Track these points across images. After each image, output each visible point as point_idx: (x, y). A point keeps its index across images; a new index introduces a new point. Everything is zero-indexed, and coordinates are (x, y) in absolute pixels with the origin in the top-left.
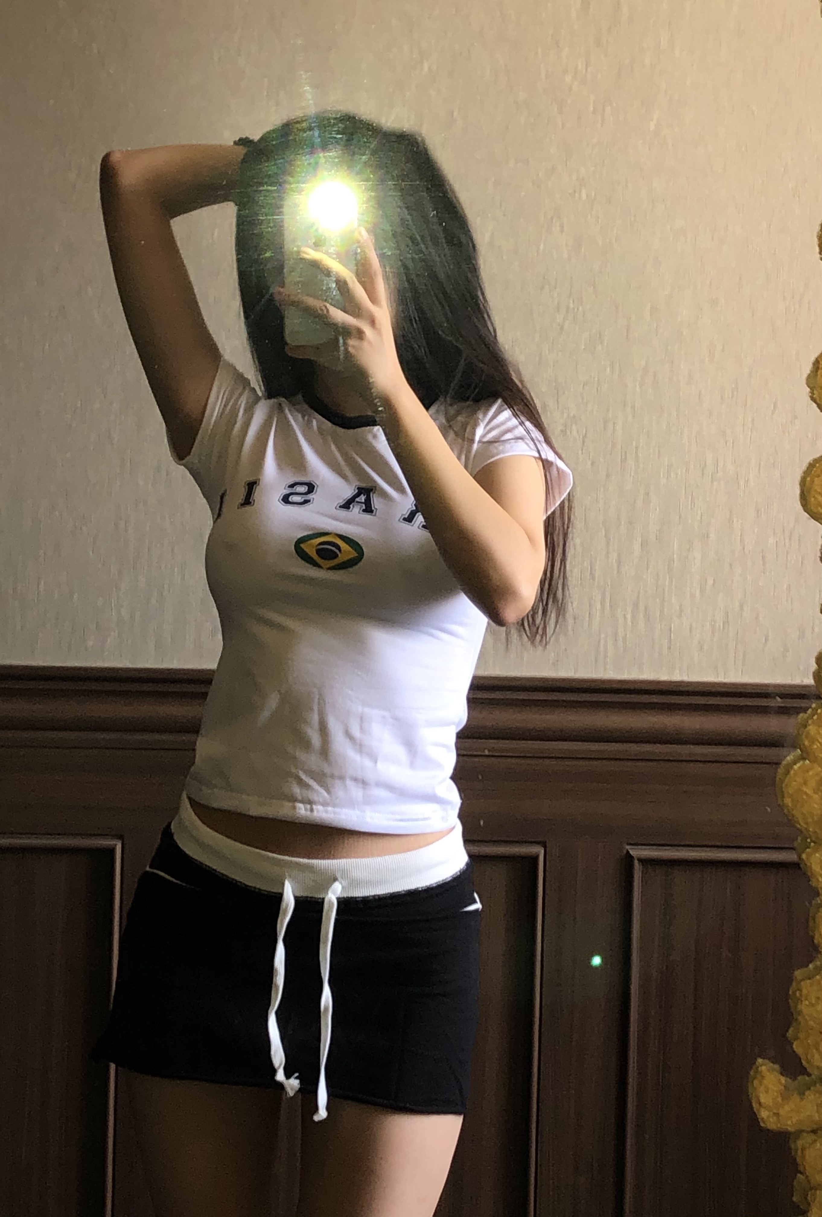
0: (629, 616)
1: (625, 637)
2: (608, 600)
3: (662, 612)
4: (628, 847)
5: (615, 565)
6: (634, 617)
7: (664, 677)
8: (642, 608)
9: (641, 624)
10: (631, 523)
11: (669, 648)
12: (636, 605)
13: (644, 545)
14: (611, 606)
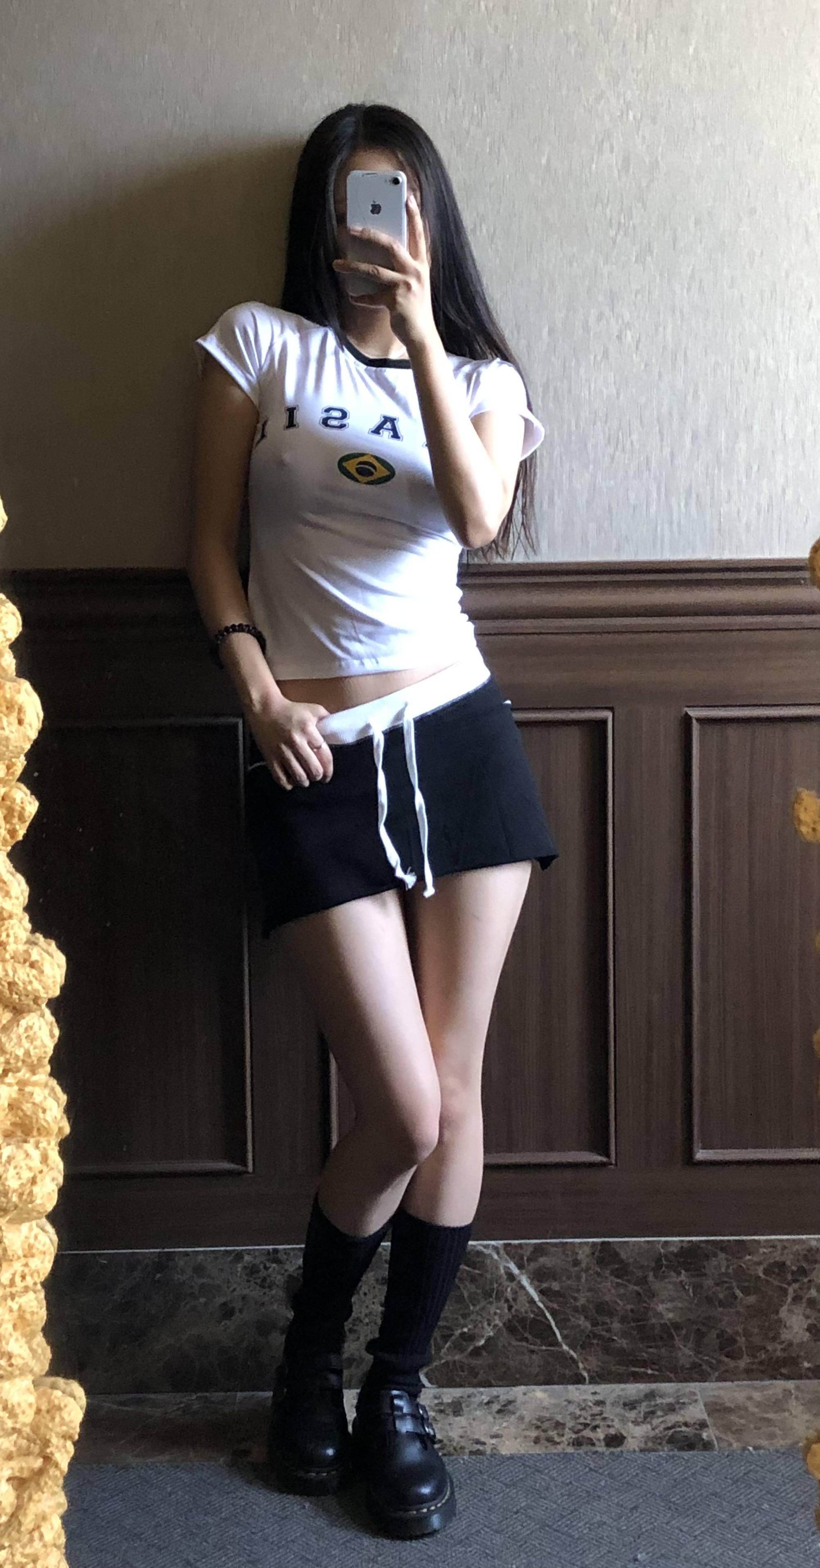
0: (682, 505)
1: (679, 523)
2: (663, 490)
3: (712, 498)
4: (686, 709)
5: (669, 457)
6: (687, 504)
7: (715, 557)
8: (694, 496)
9: (693, 509)
10: (682, 418)
11: (719, 530)
12: (689, 493)
13: (695, 437)
14: (666, 495)
